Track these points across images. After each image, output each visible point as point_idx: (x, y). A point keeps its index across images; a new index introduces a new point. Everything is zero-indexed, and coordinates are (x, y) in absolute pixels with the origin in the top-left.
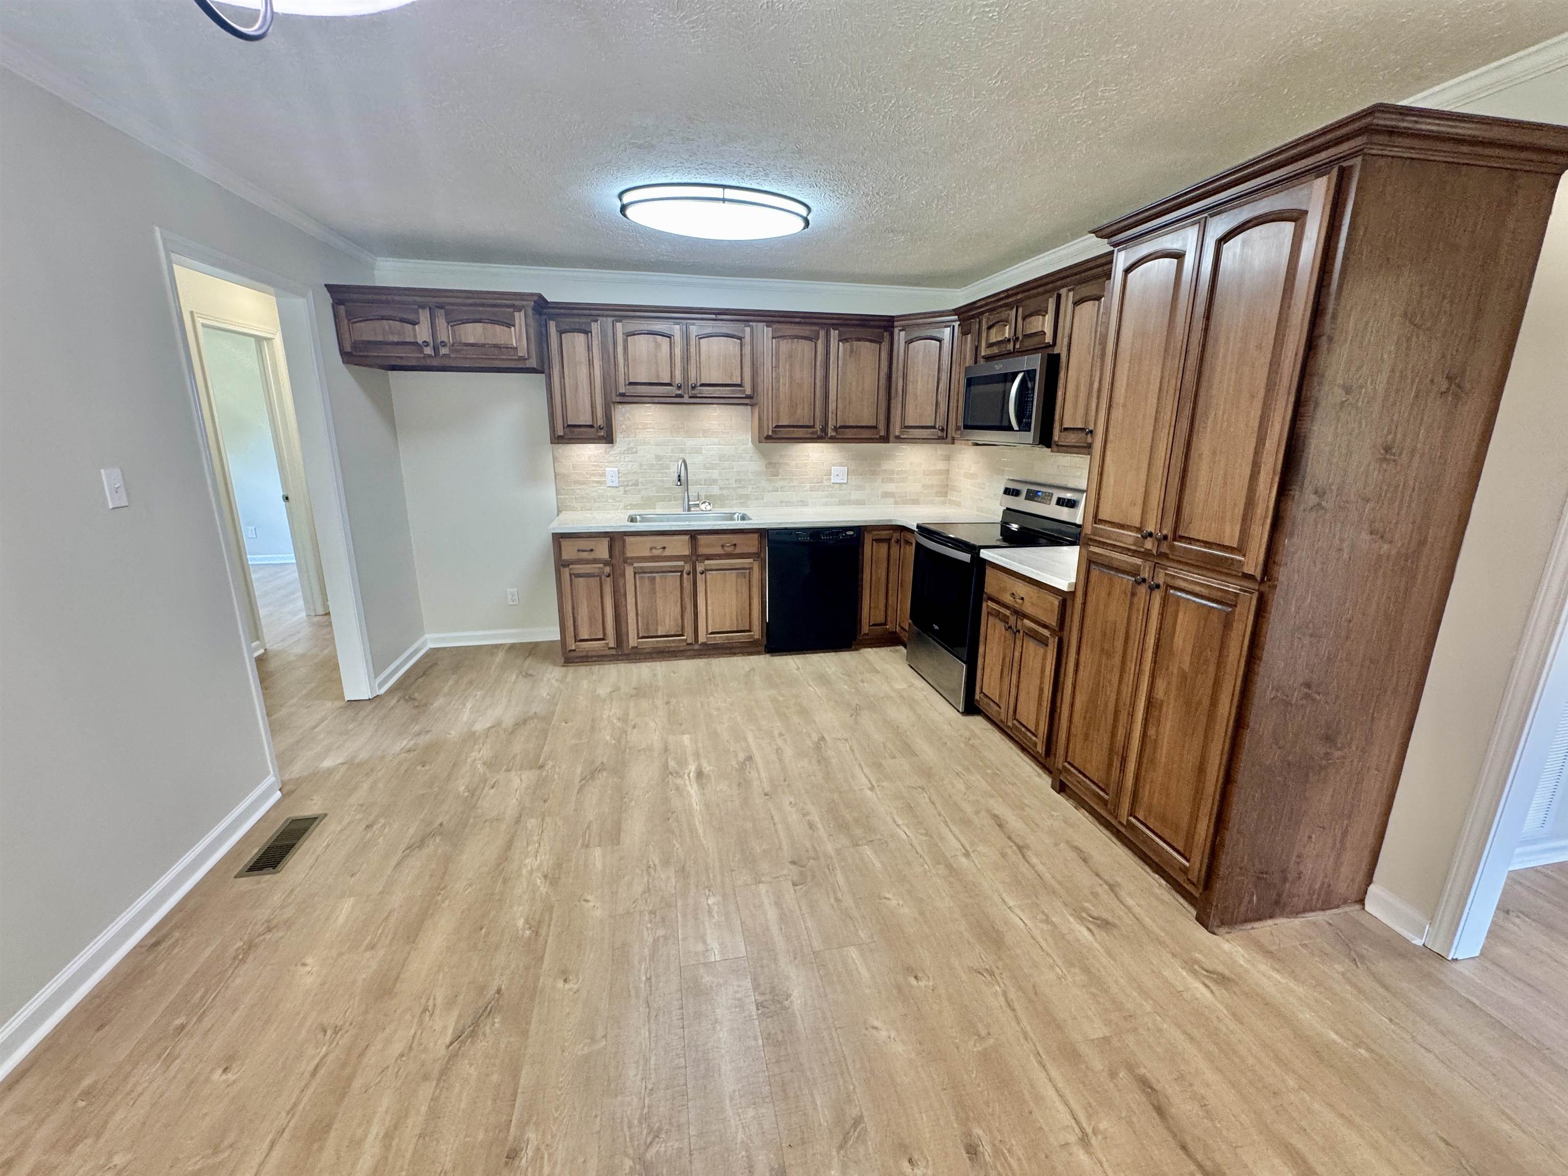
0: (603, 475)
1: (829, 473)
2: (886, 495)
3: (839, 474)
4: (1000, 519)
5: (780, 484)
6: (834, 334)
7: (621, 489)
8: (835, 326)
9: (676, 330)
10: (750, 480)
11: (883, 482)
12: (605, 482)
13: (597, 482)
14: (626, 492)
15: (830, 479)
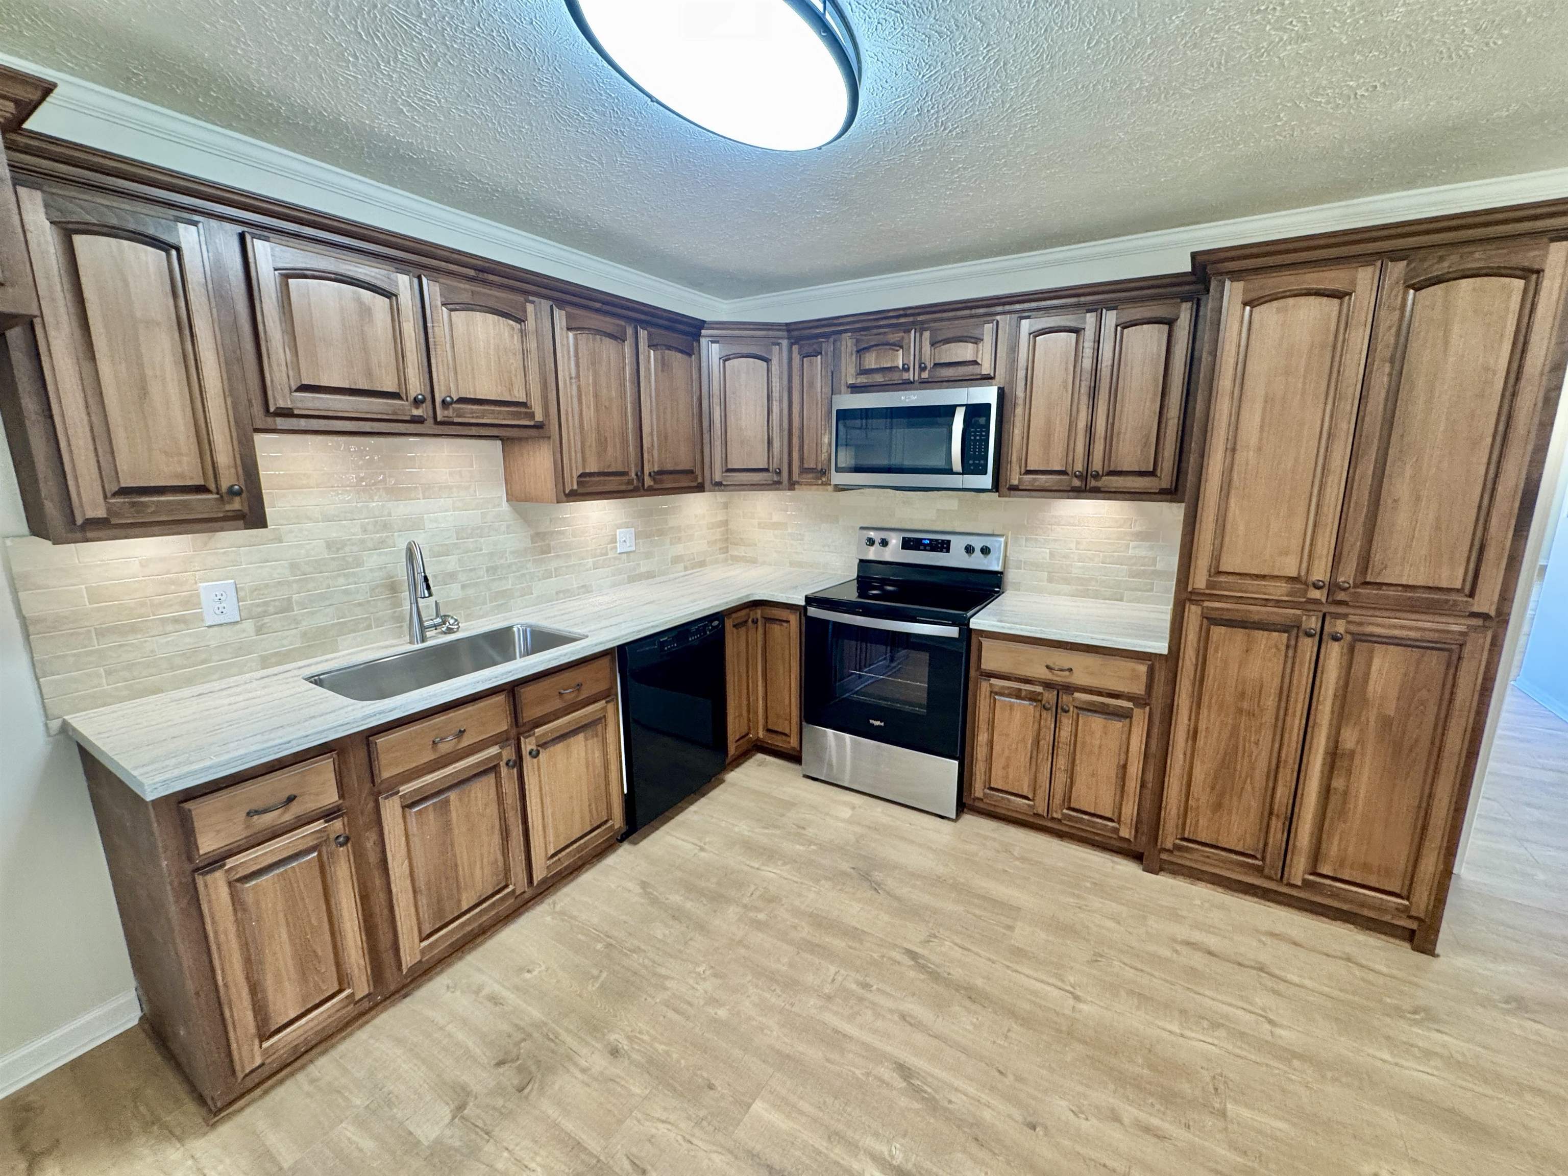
0: (192, 601)
1: (614, 540)
2: (676, 560)
3: (625, 539)
4: (855, 576)
5: (553, 565)
6: (643, 334)
7: (249, 625)
8: (645, 324)
9: (403, 283)
10: (510, 566)
11: (671, 545)
12: (200, 618)
13: (176, 620)
14: (259, 630)
15: (616, 548)
